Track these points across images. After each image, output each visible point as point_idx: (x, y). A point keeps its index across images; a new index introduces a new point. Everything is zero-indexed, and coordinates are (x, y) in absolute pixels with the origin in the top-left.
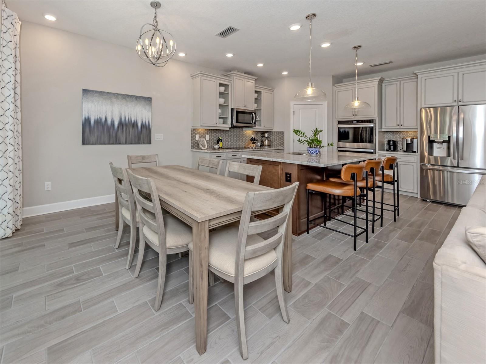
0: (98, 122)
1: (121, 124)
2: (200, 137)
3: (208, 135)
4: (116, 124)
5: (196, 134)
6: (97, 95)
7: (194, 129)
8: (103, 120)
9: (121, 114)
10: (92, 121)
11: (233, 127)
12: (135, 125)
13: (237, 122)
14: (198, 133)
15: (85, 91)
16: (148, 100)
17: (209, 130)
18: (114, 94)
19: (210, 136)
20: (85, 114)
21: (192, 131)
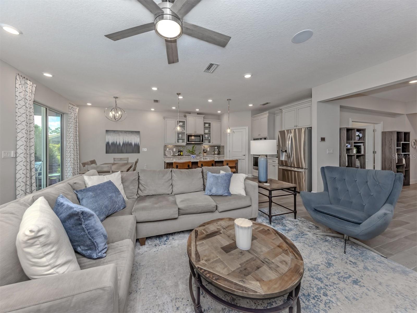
0: (113, 144)
1: (123, 144)
2: (169, 150)
3: (175, 149)
4: (121, 144)
5: (167, 148)
6: (112, 132)
7: (165, 146)
8: (115, 143)
9: (124, 140)
10: (110, 143)
11: (187, 144)
12: (131, 144)
13: (188, 141)
14: (168, 148)
15: (107, 131)
16: (138, 132)
17: (176, 146)
18: (120, 131)
19: (176, 149)
20: (107, 141)
21: (164, 147)
